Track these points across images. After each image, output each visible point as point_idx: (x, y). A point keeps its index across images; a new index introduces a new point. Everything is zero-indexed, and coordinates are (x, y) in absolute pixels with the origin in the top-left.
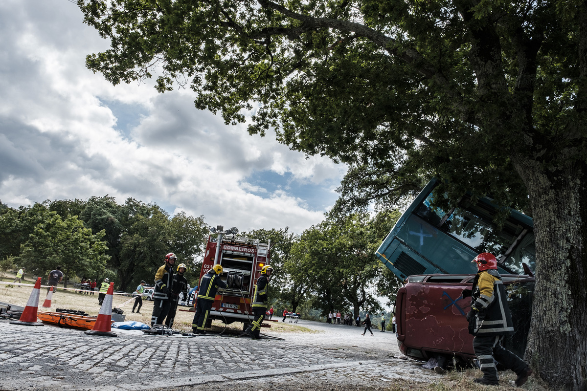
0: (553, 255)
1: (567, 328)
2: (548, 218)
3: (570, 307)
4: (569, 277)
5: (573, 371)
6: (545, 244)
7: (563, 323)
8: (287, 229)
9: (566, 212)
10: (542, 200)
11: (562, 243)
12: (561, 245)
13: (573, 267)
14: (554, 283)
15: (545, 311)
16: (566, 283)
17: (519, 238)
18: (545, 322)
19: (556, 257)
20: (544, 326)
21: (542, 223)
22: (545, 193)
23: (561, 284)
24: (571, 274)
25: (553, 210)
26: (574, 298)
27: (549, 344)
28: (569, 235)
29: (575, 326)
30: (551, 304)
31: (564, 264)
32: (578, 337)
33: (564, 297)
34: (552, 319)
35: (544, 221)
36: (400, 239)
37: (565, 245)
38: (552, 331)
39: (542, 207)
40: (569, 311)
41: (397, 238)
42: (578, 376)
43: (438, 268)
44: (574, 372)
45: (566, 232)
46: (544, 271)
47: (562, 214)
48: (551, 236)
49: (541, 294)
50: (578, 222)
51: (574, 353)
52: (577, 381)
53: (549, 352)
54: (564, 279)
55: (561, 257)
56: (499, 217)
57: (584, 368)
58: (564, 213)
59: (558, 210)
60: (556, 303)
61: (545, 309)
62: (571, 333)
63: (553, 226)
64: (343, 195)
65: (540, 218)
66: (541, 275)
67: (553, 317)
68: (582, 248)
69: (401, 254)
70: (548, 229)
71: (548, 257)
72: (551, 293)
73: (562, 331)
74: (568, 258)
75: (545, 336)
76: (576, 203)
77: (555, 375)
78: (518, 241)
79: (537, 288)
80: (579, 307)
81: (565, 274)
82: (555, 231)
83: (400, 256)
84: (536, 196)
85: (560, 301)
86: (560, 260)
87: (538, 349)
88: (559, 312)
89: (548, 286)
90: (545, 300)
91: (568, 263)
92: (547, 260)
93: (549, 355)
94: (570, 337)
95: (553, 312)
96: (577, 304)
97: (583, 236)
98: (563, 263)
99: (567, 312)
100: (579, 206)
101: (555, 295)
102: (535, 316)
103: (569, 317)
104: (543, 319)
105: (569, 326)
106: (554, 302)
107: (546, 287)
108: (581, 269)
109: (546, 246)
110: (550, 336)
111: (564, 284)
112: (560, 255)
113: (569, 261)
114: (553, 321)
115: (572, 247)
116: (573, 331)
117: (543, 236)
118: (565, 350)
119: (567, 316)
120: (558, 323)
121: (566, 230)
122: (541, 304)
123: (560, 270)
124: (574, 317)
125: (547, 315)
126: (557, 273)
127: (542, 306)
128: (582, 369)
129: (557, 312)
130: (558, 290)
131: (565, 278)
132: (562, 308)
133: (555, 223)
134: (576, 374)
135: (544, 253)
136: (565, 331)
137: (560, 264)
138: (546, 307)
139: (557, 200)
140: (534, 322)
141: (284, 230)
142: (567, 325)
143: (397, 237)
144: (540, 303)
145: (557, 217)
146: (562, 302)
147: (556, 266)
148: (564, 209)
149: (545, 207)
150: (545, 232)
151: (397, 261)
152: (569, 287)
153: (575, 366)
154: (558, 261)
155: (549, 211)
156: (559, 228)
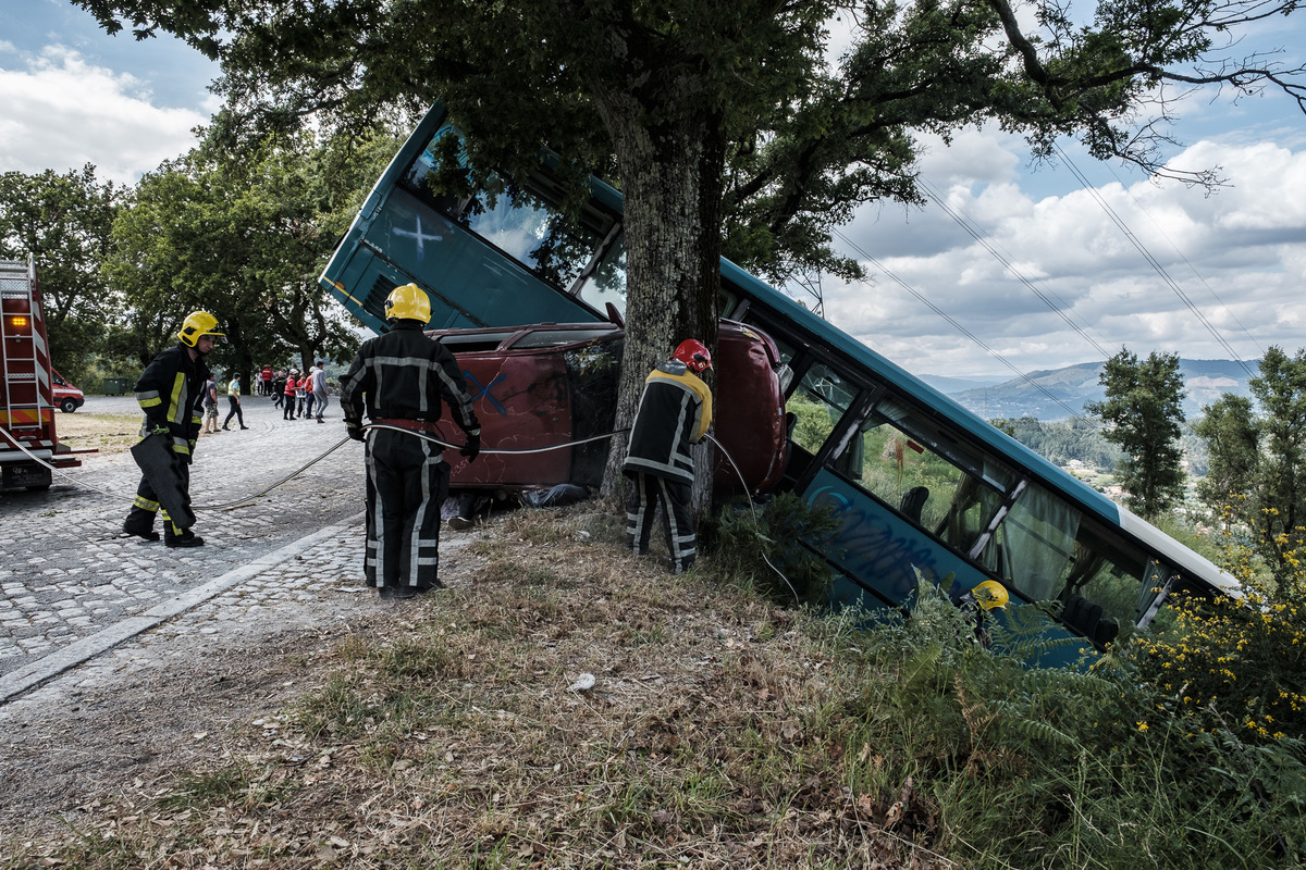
0: (654, 293)
2: (647, 221)
4: (675, 333)
6: (641, 272)
9: (677, 209)
10: (639, 182)
11: (669, 271)
12: (667, 275)
13: (682, 315)
14: (653, 345)
17: (606, 241)
19: (657, 297)
21: (638, 231)
22: (645, 168)
23: (662, 347)
24: (679, 328)
25: (656, 204)
28: (680, 255)
31: (669, 311)
35: (640, 226)
36: (372, 245)
37: (672, 274)
39: (638, 198)
41: (365, 244)
43: (458, 308)
45: (675, 249)
46: (638, 324)
47: (670, 213)
48: (651, 257)
49: (632, 366)
50: (695, 228)
54: (668, 338)
55: (665, 298)
56: (570, 202)
58: (674, 211)
59: (665, 206)
63: (655, 237)
65: (635, 220)
66: (634, 331)
68: (698, 279)
69: (378, 282)
70: (647, 243)
71: (645, 298)
72: (646, 365)
74: (676, 298)
76: (694, 191)
78: (604, 247)
79: (626, 356)
81: (671, 328)
82: (658, 246)
83: (375, 287)
84: (630, 173)
86: (663, 302)
89: (644, 353)
91: (676, 308)
92: (644, 304)
97: (701, 257)
98: (668, 308)
100: (698, 198)
102: (622, 406)
107: (640, 353)
108: (695, 316)
109: (643, 275)
111: (667, 347)
112: (664, 294)
113: (676, 303)
115: (683, 276)
117: (639, 255)
121: (676, 244)
123: (663, 321)
126: (658, 327)
131: (669, 336)
133: (658, 230)
135: (639, 289)
137: (662, 311)
139: (663, 186)
140: (620, 417)
143: (367, 242)
144: (630, 382)
145: (663, 220)
147: (657, 315)
148: (674, 202)
149: (643, 198)
151: (369, 296)
154: (660, 304)
155: (651, 205)
156: (665, 240)
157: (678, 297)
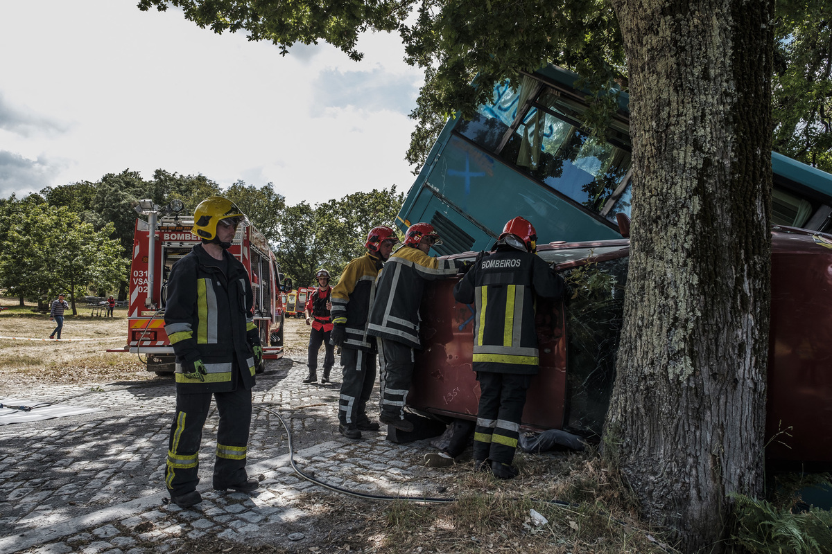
0: (663, 188)
1: (684, 367)
2: (654, 96)
3: (694, 315)
4: (695, 240)
5: (691, 470)
6: (646, 163)
7: (674, 356)
8: (394, 187)
9: (697, 72)
10: (645, 49)
11: (685, 156)
12: (681, 161)
13: (706, 215)
14: (661, 258)
15: (640, 328)
16: (687, 257)
18: (639, 353)
19: (667, 193)
20: (636, 364)
22: (650, 28)
23: (675, 260)
24: (701, 233)
25: (666, 71)
26: (704, 293)
27: (644, 407)
28: (701, 132)
29: (703, 362)
30: (652, 311)
31: (685, 210)
32: (709, 387)
33: (682, 292)
34: (654, 347)
35: (646, 105)
36: (432, 187)
37: (689, 160)
38: (652, 375)
39: (643, 70)
40: (691, 325)
41: (428, 186)
42: (702, 480)
44: (694, 472)
45: (695, 124)
46: (642, 231)
47: (686, 78)
48: (659, 141)
50: (726, 94)
51: (697, 428)
52: (699, 492)
53: (642, 425)
54: (683, 247)
55: (678, 193)
57: (719, 460)
58: (693, 75)
59: (679, 70)
60: (663, 309)
61: (640, 324)
62: (692, 378)
63: (664, 115)
64: (423, 123)
66: (637, 240)
67: (656, 342)
68: (733, 163)
70: (654, 124)
71: (651, 196)
72: (653, 285)
73: (671, 377)
74: (696, 191)
75: (637, 387)
76: (724, 44)
77: (652, 478)
80: (716, 315)
81: (688, 233)
82: (668, 126)
84: (633, 42)
85: (671, 303)
86: (676, 199)
87: (622, 415)
88: (669, 330)
89: (649, 269)
90: (642, 301)
91: (696, 205)
92: (650, 204)
93: (643, 432)
94: (689, 388)
95: (655, 329)
96: (712, 306)
97: (736, 131)
98: (683, 206)
99: (685, 327)
100: (730, 52)
101: (663, 288)
103: (691, 340)
104: (636, 349)
105: (689, 362)
106: (660, 306)
107: (645, 269)
108: (727, 216)
110: (647, 388)
111: (681, 260)
112: (678, 187)
113: (696, 199)
114: (655, 351)
115: (707, 162)
116: (697, 373)
117: (644, 142)
118: (675, 421)
119: (685, 338)
120: (665, 356)
121: (695, 119)
122: (634, 310)
123: (675, 225)
124: (703, 339)
125: (644, 338)
126: (669, 234)
127: (636, 315)
128: (714, 464)
129: (664, 330)
130: (669, 275)
131: (686, 246)
132: (676, 319)
133: (669, 104)
134: (697, 477)
135: (644, 185)
136: (678, 376)
137: (675, 211)
138: (642, 318)
139: (675, 44)
141: (389, 190)
142: (685, 359)
143: (428, 184)
144: (632, 307)
145: (676, 90)
146: (677, 305)
147: (668, 216)
148: (692, 63)
149: (649, 69)
150: (648, 131)
152: (694, 267)
153: (696, 457)
154: (671, 202)
155: (658, 74)
156: (678, 116)
157: (700, 190)
